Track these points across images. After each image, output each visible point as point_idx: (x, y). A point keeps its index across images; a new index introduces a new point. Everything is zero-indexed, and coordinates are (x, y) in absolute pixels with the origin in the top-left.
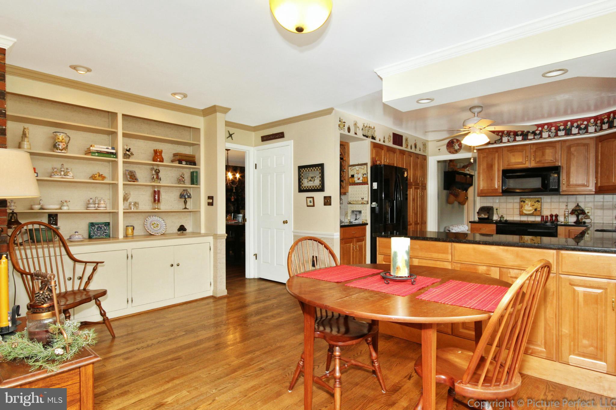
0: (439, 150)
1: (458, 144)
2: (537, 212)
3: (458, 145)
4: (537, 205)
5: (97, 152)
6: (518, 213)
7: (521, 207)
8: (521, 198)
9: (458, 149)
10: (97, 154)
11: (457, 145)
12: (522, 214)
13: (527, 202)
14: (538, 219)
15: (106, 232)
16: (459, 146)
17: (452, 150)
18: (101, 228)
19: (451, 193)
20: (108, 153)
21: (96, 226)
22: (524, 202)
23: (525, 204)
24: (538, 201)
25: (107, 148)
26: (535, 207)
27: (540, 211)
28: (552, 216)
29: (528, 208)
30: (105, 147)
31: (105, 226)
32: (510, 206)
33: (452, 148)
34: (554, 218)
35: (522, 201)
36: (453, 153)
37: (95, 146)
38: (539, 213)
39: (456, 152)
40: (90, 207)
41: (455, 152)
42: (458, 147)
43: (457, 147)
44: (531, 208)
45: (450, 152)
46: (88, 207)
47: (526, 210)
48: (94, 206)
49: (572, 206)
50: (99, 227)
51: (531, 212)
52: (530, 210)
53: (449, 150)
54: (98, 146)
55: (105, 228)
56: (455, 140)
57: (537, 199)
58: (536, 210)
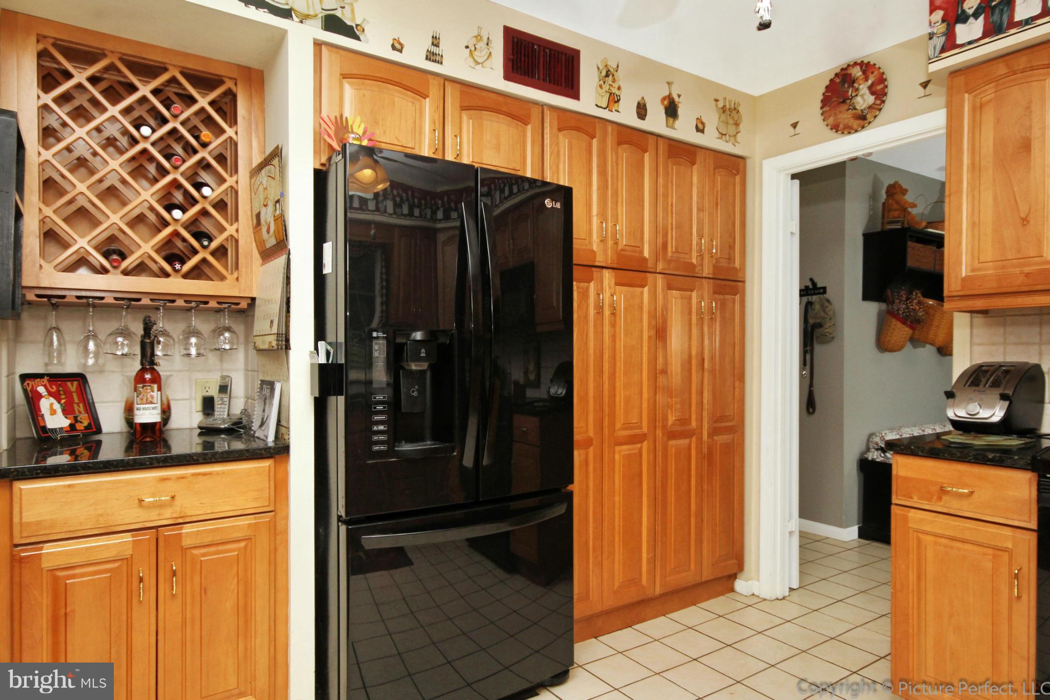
0: (795, 125)
1: (870, 82)
3: (870, 88)
9: (870, 107)
11: (864, 88)
16: (872, 93)
17: (845, 117)
19: (892, 313)
33: (845, 107)
36: (849, 130)
39: (863, 120)
41: (855, 124)
42: (871, 99)
45: (835, 128)
53: (831, 120)
56: (857, 72)
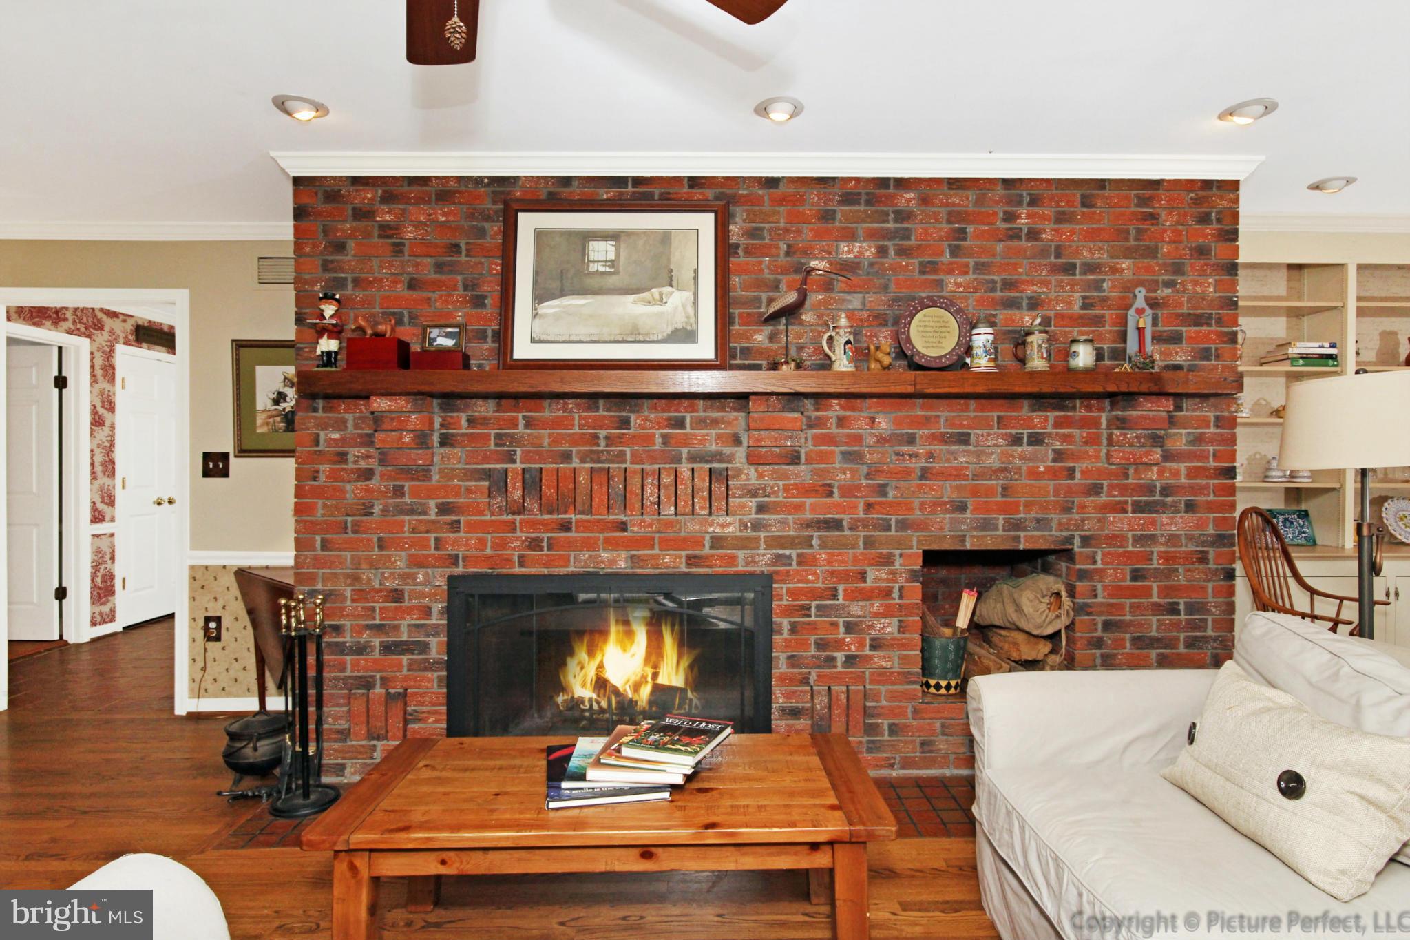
5: (1301, 358)
10: (1301, 362)
15: (1304, 533)
18: (1292, 523)
20: (1322, 356)
21: (1281, 518)
25: (1320, 347)
30: (1317, 344)
31: (1299, 517)
37: (1298, 344)
40: (1272, 477)
46: (1266, 477)
48: (1281, 474)
50: (1286, 519)
54: (1302, 344)
55: (1301, 522)
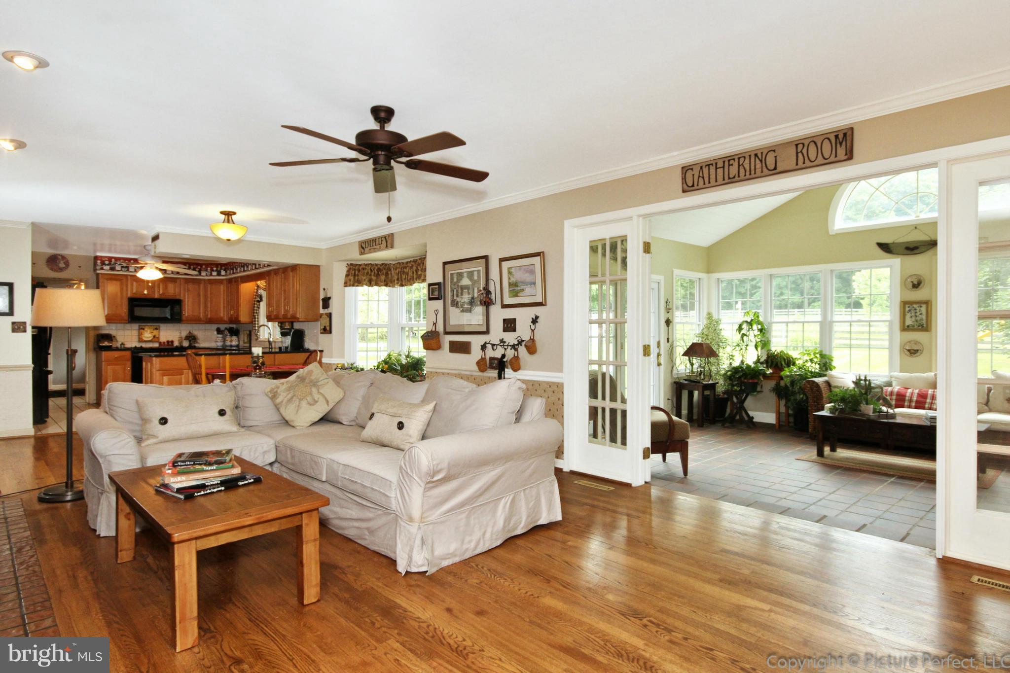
2: (155, 339)
3: (64, 263)
4: (155, 333)
6: (137, 340)
7: (140, 335)
8: (139, 326)
9: (64, 268)
12: (141, 340)
13: (146, 329)
14: (156, 345)
17: (55, 268)
22: (144, 329)
23: (144, 331)
24: (156, 329)
26: (154, 334)
27: (158, 338)
28: (168, 342)
29: (148, 335)
32: (128, 333)
33: (55, 265)
34: (170, 343)
35: (141, 329)
36: (56, 271)
38: (157, 340)
39: (61, 270)
41: (59, 270)
43: (62, 265)
44: (150, 335)
45: (51, 269)
47: (145, 337)
49: (184, 334)
51: (150, 339)
52: (149, 337)
53: (50, 267)
56: (60, 257)
57: (155, 327)
58: (154, 337)
